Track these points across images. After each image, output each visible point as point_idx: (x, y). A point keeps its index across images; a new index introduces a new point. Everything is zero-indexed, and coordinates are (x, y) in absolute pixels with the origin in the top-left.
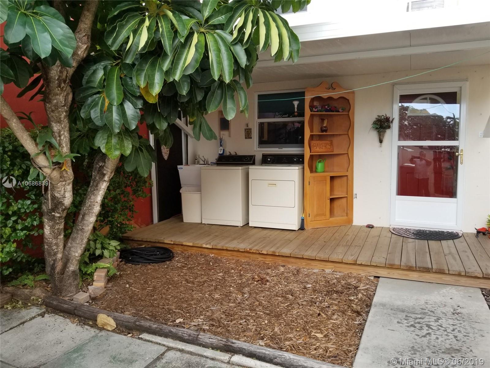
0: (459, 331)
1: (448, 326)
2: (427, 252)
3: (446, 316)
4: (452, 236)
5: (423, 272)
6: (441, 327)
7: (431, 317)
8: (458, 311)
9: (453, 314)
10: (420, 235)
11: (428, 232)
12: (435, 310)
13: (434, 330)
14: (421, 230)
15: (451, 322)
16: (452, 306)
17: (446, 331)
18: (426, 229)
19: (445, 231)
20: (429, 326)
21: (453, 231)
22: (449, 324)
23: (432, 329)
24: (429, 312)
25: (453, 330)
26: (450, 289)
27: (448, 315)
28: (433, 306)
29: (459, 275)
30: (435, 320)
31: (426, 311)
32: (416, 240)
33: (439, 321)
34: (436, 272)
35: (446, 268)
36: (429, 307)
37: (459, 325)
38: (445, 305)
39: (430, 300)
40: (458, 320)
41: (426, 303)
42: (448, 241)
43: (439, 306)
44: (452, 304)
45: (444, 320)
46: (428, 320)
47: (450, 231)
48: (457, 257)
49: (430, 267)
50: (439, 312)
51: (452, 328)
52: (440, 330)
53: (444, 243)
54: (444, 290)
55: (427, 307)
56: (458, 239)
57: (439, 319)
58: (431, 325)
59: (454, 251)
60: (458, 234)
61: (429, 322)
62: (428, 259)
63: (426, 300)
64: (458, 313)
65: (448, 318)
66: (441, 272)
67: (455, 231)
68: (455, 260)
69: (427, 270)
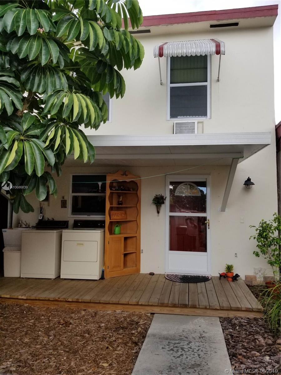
0: (202, 351)
1: (195, 347)
2: (187, 293)
3: (195, 340)
4: (204, 279)
5: (183, 307)
6: (191, 348)
7: (185, 342)
8: (203, 336)
9: (200, 338)
10: (184, 279)
11: (189, 277)
12: (188, 336)
13: (186, 351)
14: (185, 275)
15: (197, 344)
16: (200, 332)
17: (193, 351)
18: (188, 275)
19: (201, 275)
20: (182, 349)
21: (205, 275)
22: (196, 346)
23: (184, 351)
24: (184, 338)
25: (198, 350)
26: (200, 319)
27: (196, 339)
28: (188, 333)
29: (206, 308)
30: (187, 343)
31: (182, 337)
32: (181, 283)
33: (190, 344)
34: (191, 307)
35: (197, 304)
36: (185, 334)
37: (202, 346)
38: (195, 332)
39: (186, 329)
40: (202, 342)
41: (183, 331)
42: (202, 283)
43: (191, 333)
44: (200, 331)
45: (193, 344)
46: (183, 344)
47: (204, 275)
48: (206, 295)
49: (187, 303)
50: (191, 337)
51: (197, 349)
52: (190, 351)
53: (199, 284)
54: (196, 321)
55: (183, 335)
56: (209, 281)
57: (190, 343)
58: (184, 348)
59: (204, 290)
60: (208, 278)
61: (183, 345)
62: (187, 297)
63: (184, 329)
64: (203, 337)
65: (196, 342)
66: (194, 307)
67: (207, 276)
68: (204, 297)
69: (185, 306)
